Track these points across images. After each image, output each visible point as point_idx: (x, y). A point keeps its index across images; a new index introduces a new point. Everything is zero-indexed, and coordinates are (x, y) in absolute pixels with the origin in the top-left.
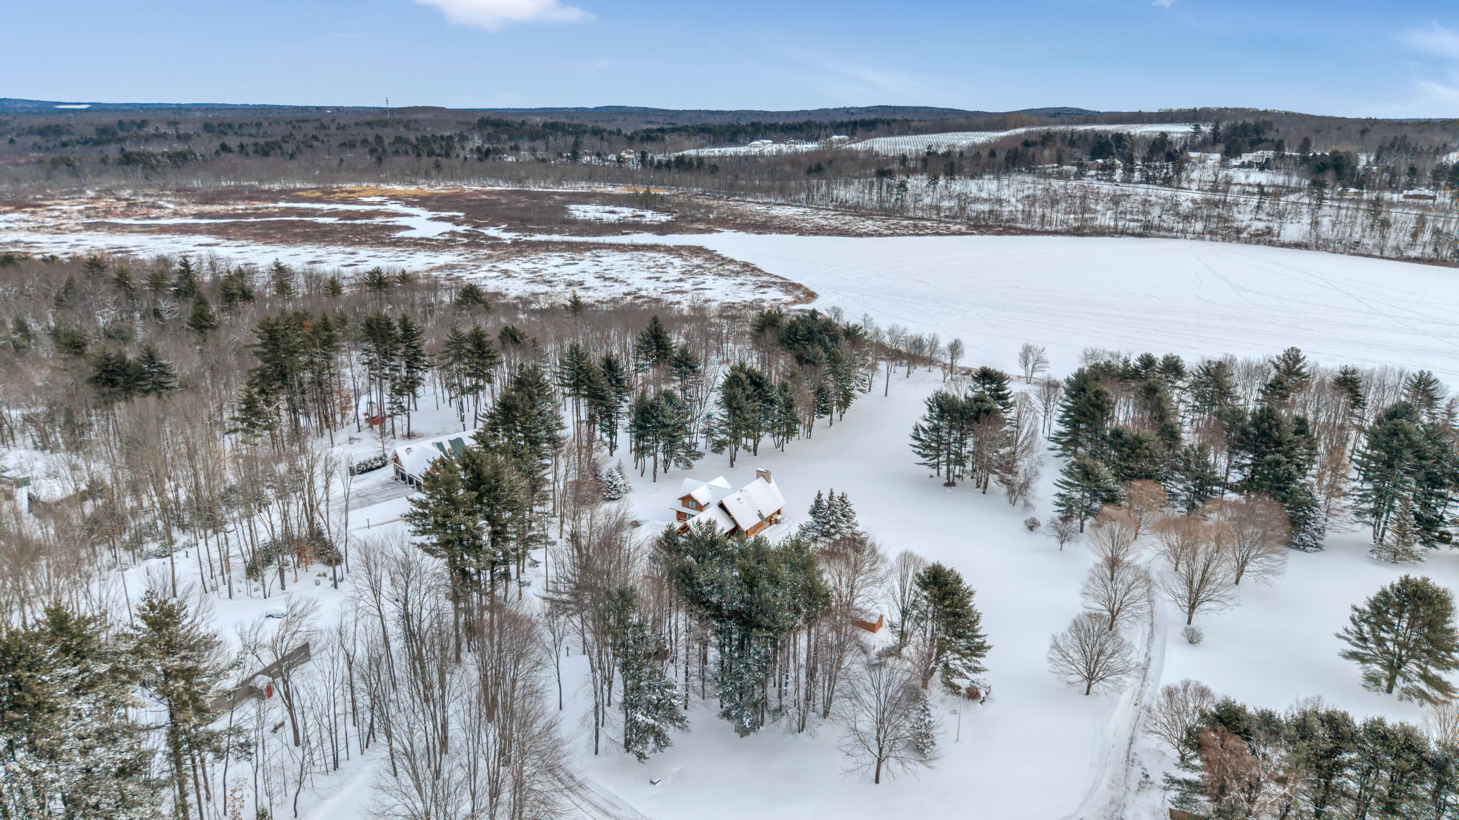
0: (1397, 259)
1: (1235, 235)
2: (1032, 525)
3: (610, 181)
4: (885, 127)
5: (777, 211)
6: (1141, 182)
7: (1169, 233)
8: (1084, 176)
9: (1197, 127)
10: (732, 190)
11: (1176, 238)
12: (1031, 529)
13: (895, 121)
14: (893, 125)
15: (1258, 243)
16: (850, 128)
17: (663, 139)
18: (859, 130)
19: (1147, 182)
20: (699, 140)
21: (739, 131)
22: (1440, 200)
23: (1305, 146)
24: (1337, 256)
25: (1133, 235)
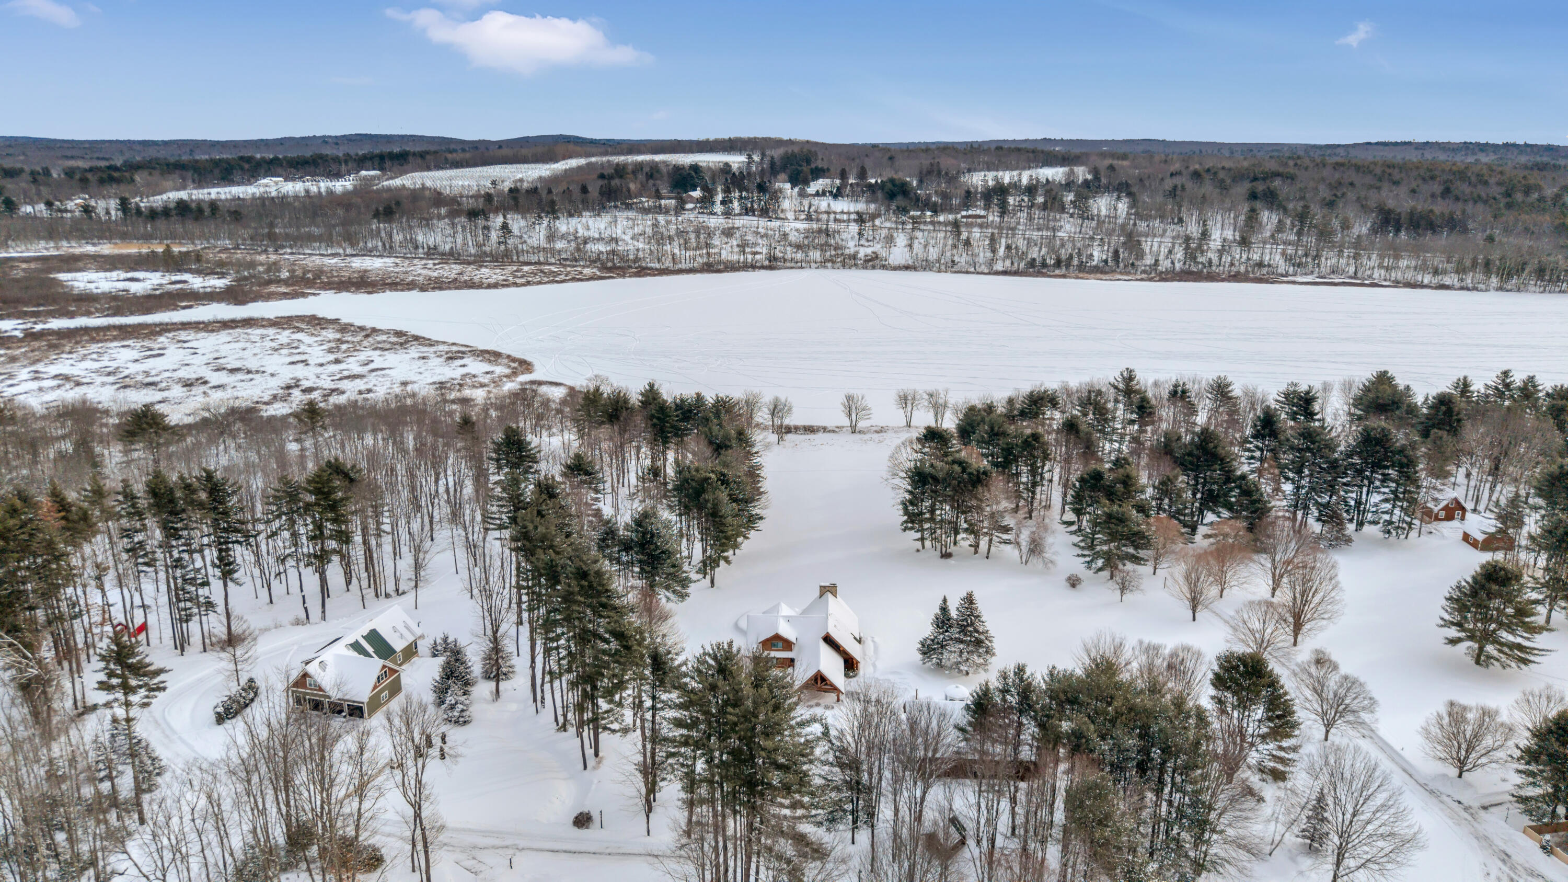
0: (989, 274)
1: (849, 261)
2: (1074, 582)
3: (85, 238)
4: (419, 161)
5: (358, 263)
6: (740, 214)
7: (795, 265)
8: (684, 209)
9: (750, 157)
10: (275, 241)
11: (802, 268)
12: (1073, 586)
13: (428, 153)
14: (428, 157)
15: (873, 267)
16: (377, 161)
17: (133, 181)
18: (388, 164)
19: (747, 214)
20: (176, 178)
21: (232, 168)
22: (991, 218)
23: (862, 175)
24: (943, 275)
25: (763, 267)
